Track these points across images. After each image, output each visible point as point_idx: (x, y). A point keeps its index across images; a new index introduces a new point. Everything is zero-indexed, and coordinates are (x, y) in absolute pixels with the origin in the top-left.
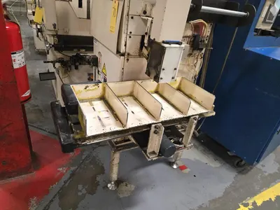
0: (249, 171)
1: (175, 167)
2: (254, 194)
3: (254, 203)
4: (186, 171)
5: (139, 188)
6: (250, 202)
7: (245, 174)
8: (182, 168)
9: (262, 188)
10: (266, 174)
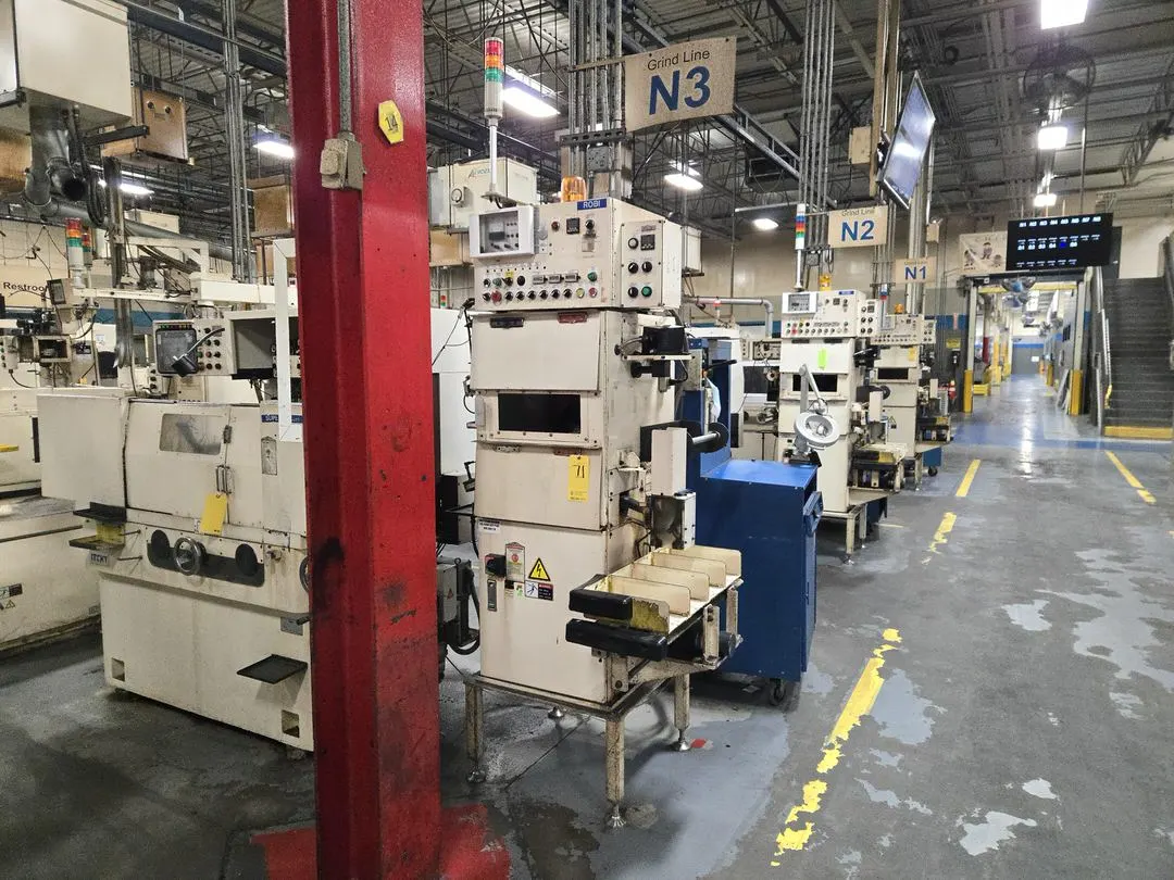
0: (797, 702)
1: (684, 747)
2: (829, 729)
3: (839, 740)
4: (709, 745)
5: (661, 804)
6: (833, 740)
7: (795, 709)
8: (698, 744)
9: (833, 717)
10: (824, 695)
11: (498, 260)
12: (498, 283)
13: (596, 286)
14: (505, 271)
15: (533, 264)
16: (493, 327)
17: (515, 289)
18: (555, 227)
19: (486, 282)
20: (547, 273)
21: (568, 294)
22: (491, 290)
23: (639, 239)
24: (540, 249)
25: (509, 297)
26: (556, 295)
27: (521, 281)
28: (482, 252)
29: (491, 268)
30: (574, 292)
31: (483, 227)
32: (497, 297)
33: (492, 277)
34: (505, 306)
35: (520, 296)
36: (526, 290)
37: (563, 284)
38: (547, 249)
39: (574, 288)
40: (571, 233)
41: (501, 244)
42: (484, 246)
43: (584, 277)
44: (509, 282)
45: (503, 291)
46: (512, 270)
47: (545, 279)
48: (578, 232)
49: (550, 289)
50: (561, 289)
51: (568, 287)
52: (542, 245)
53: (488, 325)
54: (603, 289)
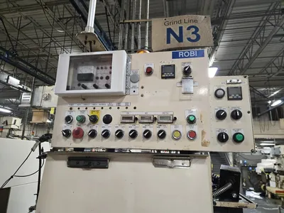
11: (84, 98)
12: (82, 120)
13: (195, 128)
14: (90, 108)
15: (122, 104)
16: (70, 166)
17: (100, 127)
18: (149, 72)
19: (68, 119)
20: (137, 113)
21: (162, 135)
22: (73, 127)
23: (226, 90)
24: (132, 90)
25: (93, 134)
26: (148, 135)
27: (108, 119)
28: (68, 89)
29: (75, 106)
30: (169, 133)
31: (72, 70)
32: (78, 134)
33: (75, 115)
34: (86, 144)
35: (106, 135)
36: (112, 128)
37: (156, 124)
38: (139, 91)
39: (169, 129)
40: (166, 78)
41: (90, 85)
42: (70, 85)
43: (182, 119)
44: (94, 120)
45: (86, 129)
46: (98, 108)
47: (136, 119)
48: (174, 77)
49: (140, 129)
50: (154, 129)
51: (162, 128)
52: (134, 87)
53: (64, 163)
54: (203, 133)
